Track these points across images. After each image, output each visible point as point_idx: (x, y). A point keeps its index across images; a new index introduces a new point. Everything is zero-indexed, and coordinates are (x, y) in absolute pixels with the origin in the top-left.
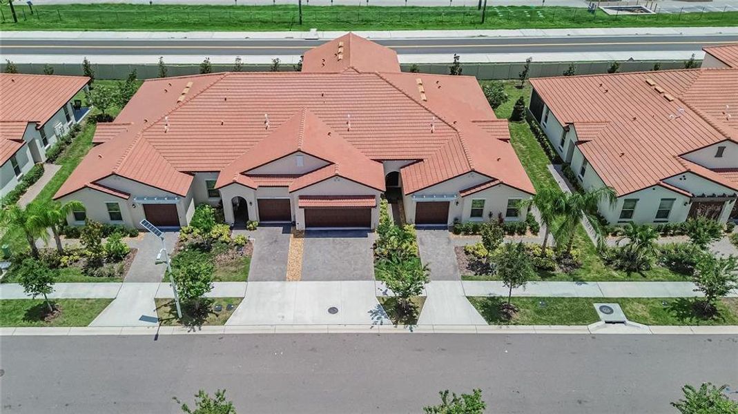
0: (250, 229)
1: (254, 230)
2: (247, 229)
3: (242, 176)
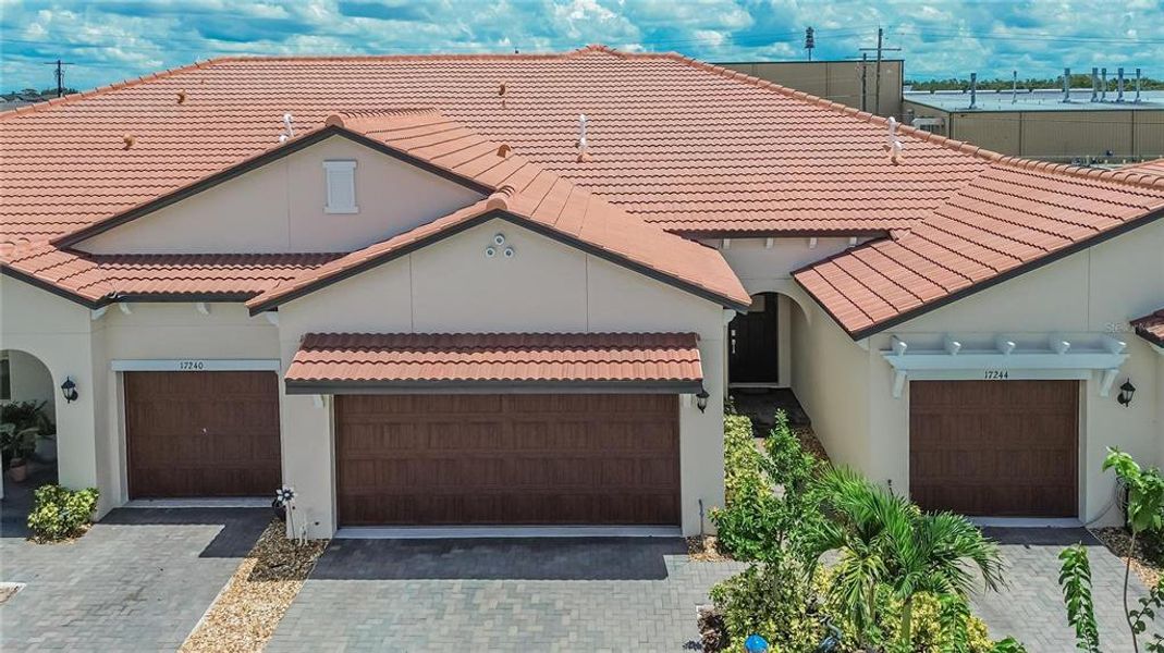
0: (42, 534)
1: (62, 536)
2: (29, 534)
3: (69, 257)
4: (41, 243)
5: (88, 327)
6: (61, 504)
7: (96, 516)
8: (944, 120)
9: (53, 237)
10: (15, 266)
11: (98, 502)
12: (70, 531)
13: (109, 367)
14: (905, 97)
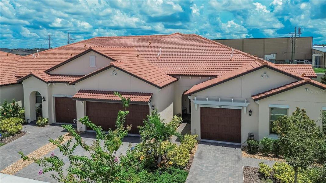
0: (37, 125)
1: (41, 126)
3: (46, 74)
4: (42, 71)
5: (47, 87)
6: (42, 120)
7: (48, 124)
8: (323, 55)
9: (45, 70)
10: (35, 75)
11: (49, 121)
12: (43, 125)
13: (52, 95)
14: (313, 48)
